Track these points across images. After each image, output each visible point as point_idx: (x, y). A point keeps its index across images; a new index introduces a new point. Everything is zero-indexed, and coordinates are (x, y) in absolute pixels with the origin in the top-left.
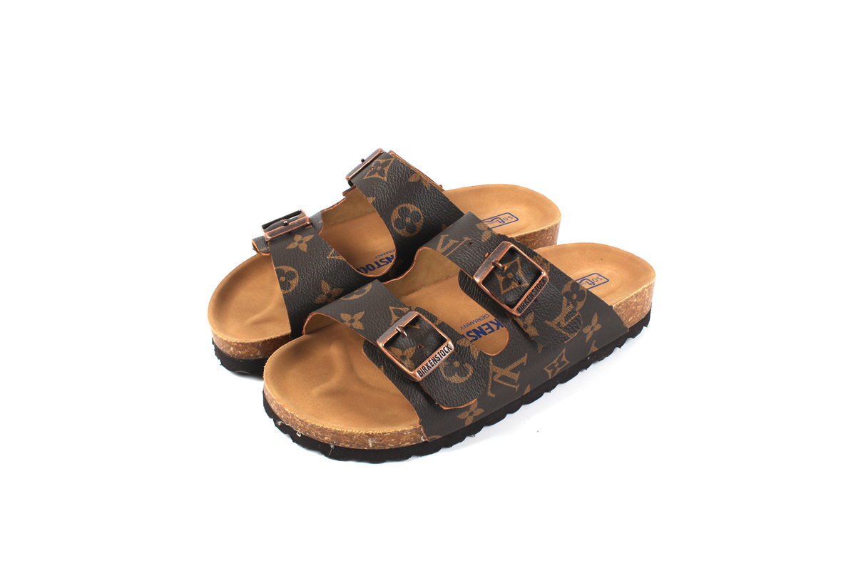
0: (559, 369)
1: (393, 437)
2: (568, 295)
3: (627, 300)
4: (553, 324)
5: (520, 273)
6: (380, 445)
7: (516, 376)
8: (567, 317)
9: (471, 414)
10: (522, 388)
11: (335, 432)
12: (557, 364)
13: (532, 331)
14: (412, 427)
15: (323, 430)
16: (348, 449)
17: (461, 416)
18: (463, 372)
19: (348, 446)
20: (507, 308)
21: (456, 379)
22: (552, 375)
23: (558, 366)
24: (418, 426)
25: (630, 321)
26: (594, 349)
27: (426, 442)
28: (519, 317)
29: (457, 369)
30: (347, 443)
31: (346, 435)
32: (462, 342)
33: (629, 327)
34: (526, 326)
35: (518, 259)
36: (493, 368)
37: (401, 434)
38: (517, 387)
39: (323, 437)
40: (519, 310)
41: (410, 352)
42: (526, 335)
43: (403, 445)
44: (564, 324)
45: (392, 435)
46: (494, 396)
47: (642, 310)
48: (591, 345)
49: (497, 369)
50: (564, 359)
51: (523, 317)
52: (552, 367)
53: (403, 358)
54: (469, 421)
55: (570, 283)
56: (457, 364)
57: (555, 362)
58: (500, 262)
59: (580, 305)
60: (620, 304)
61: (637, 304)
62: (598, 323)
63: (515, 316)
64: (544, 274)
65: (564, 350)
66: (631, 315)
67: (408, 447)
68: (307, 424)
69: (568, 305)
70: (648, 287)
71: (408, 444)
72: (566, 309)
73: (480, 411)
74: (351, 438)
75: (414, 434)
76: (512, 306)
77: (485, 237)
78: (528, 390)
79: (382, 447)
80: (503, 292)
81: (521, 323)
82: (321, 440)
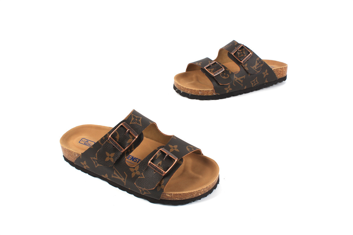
0: (255, 84)
1: (206, 92)
2: (258, 62)
3: (277, 69)
4: (253, 68)
5: (244, 52)
6: (203, 94)
7: (242, 81)
8: (257, 66)
9: (228, 89)
10: (244, 86)
11: (191, 90)
12: (254, 82)
13: (247, 69)
14: (211, 89)
15: (188, 89)
16: (194, 95)
17: (226, 89)
18: (226, 76)
19: (194, 94)
20: (240, 61)
21: (224, 77)
22: (253, 85)
23: (255, 83)
24: (213, 89)
25: (279, 76)
26: (267, 81)
27: (215, 95)
28: (243, 64)
29: (225, 75)
30: (194, 93)
31: (194, 90)
32: (227, 69)
33: (278, 78)
34: (245, 67)
35: (244, 49)
36: (235, 77)
37: (208, 91)
38: (242, 85)
39: (188, 92)
40: (243, 62)
41: (213, 69)
42: (245, 70)
43: (209, 95)
44: (256, 68)
45: (206, 91)
46: (235, 85)
47: (283, 74)
48: (265, 80)
49: (236, 78)
50: (257, 81)
51: (244, 64)
52: (253, 82)
53: (210, 71)
54: (227, 92)
55: (258, 58)
56: (225, 74)
57: (254, 81)
58: (239, 49)
59: (262, 65)
60: (275, 69)
61: (280, 71)
62: (267, 72)
63: (242, 63)
64: (251, 54)
65: (257, 78)
66: (278, 75)
67: (210, 96)
68: (184, 88)
69: (257, 63)
70: (284, 67)
71: (210, 95)
72: (257, 64)
73: (231, 89)
74: (195, 92)
75: (212, 92)
76: (241, 61)
77: (235, 44)
78: (245, 88)
79: (203, 95)
80: (239, 57)
81: (244, 66)
82: (187, 93)
